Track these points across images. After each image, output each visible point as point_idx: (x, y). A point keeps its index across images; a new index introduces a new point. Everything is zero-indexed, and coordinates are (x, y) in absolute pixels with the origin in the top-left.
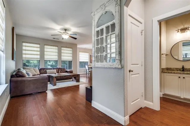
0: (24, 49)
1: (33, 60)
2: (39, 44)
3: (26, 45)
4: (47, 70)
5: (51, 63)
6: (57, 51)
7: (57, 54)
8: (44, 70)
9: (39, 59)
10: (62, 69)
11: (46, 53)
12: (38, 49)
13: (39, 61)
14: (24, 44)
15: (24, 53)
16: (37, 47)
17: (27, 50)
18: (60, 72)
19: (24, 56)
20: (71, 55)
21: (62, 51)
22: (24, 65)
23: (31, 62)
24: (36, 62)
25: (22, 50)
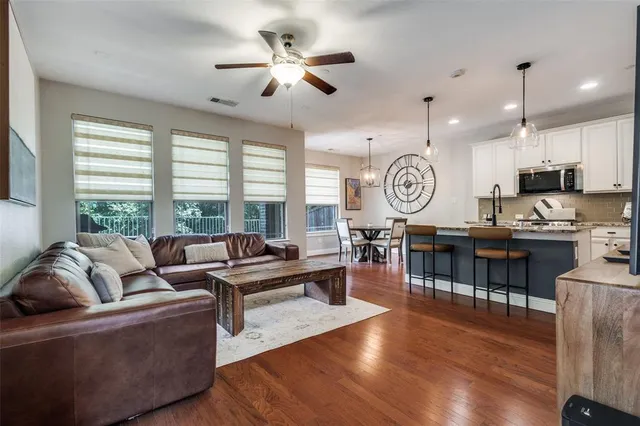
0: (79, 149)
1: (121, 202)
2: (149, 128)
3: (91, 133)
4: (186, 248)
5: (189, 211)
6: (223, 158)
7: (223, 173)
8: (175, 248)
9: (148, 198)
10: (248, 237)
11: (177, 169)
12: (146, 151)
13: (151, 203)
14: (81, 126)
15: (80, 168)
16: (140, 142)
17: (96, 155)
18: (241, 254)
19: (81, 182)
20: (282, 177)
21: (247, 161)
22: (85, 224)
23: (115, 207)
24: (132, 209)
25: (70, 153)
